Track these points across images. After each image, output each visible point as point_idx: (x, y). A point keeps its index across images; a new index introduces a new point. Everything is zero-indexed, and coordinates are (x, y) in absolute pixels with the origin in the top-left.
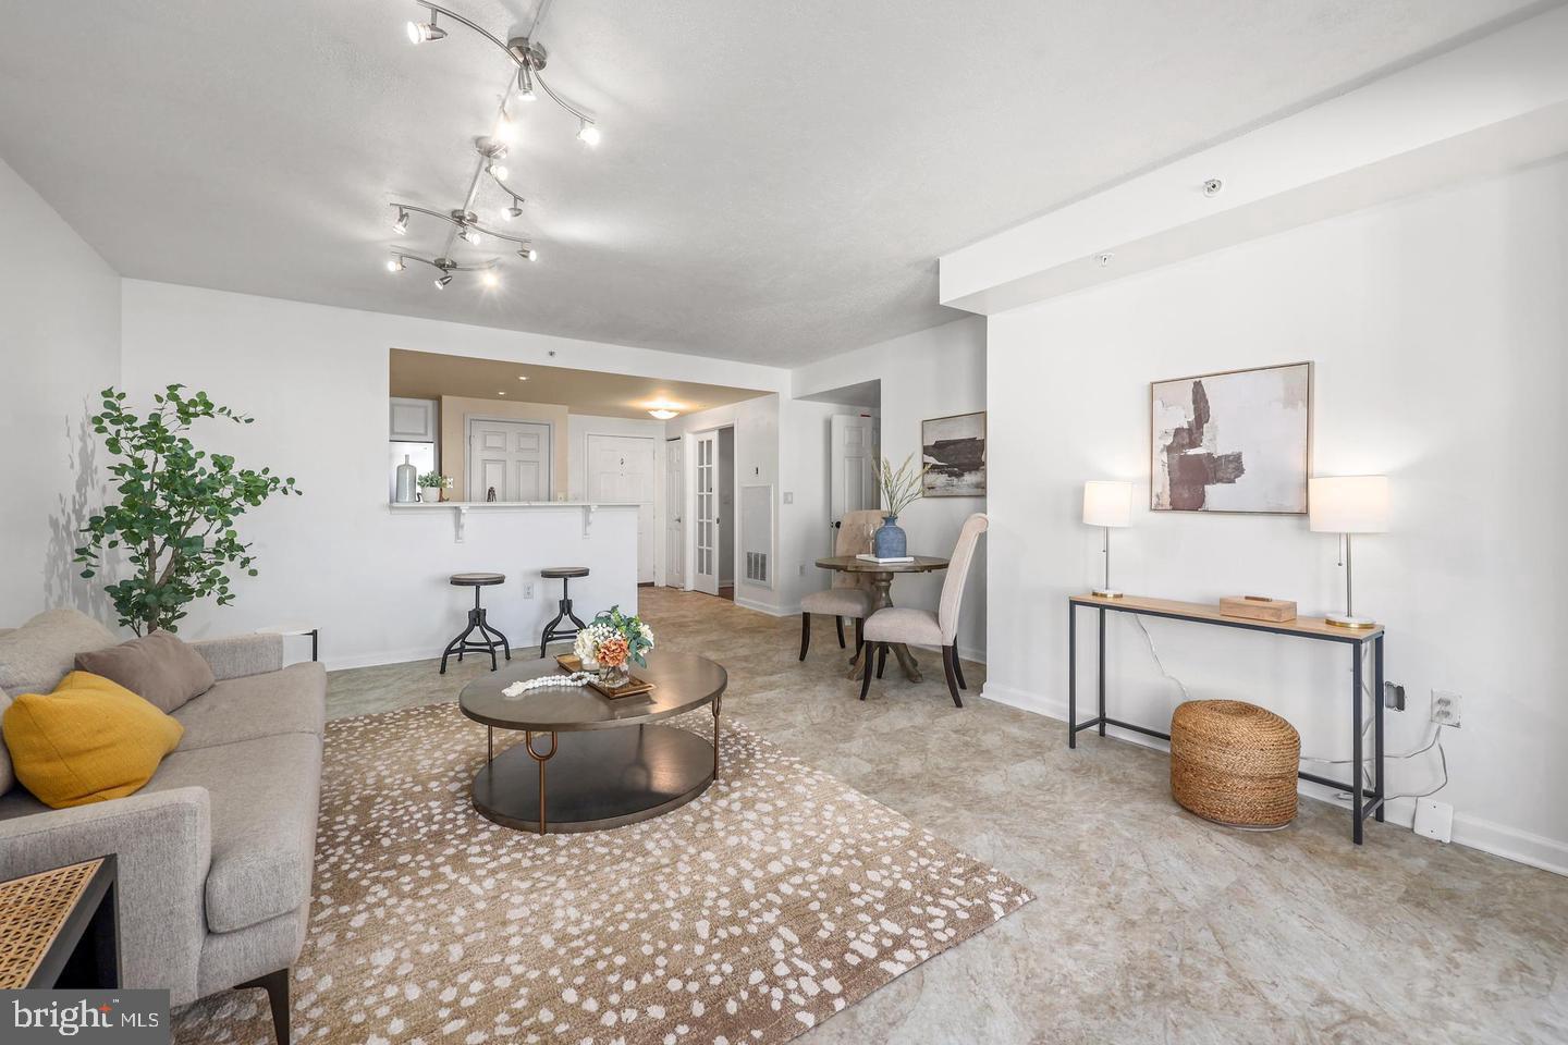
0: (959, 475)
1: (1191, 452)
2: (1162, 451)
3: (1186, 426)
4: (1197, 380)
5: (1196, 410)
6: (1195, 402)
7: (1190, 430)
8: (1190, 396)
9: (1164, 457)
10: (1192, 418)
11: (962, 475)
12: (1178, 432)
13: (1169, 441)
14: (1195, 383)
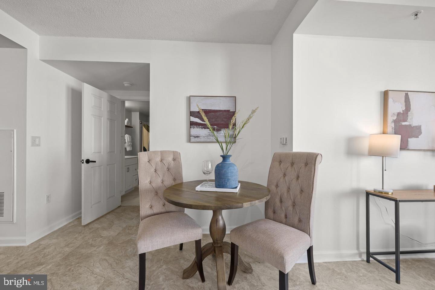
0: (218, 130)
1: (404, 123)
2: (392, 122)
3: (402, 112)
4: (407, 92)
5: (406, 105)
6: (406, 102)
7: (403, 114)
8: (404, 99)
9: (393, 125)
10: (404, 109)
11: (220, 130)
12: (399, 114)
13: (395, 118)
14: (406, 93)
